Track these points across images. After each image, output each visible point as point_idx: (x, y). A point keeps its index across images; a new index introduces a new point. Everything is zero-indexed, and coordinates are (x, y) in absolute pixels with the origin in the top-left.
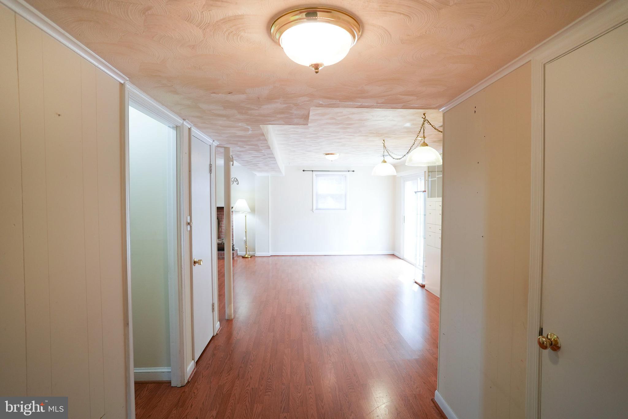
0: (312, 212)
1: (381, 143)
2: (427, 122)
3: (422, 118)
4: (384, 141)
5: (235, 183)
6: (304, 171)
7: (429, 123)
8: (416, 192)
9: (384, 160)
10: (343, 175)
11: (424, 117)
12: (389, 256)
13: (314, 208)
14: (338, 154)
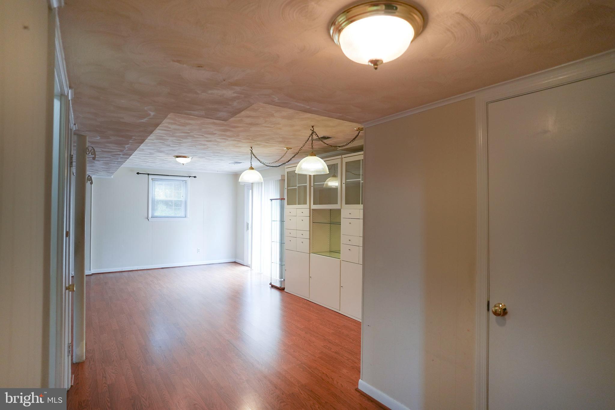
0: (147, 219)
1: (248, 150)
2: (315, 134)
3: (311, 130)
4: (251, 148)
5: (89, 182)
6: (138, 173)
7: (316, 135)
8: (271, 200)
9: (251, 167)
10: (183, 181)
11: (312, 129)
12: (231, 263)
13: (150, 216)
14: (191, 158)
